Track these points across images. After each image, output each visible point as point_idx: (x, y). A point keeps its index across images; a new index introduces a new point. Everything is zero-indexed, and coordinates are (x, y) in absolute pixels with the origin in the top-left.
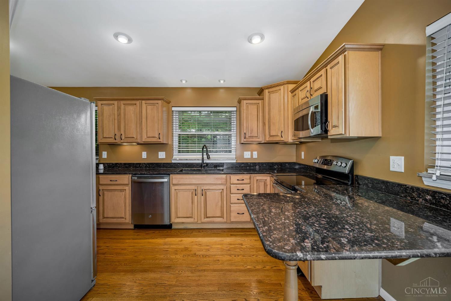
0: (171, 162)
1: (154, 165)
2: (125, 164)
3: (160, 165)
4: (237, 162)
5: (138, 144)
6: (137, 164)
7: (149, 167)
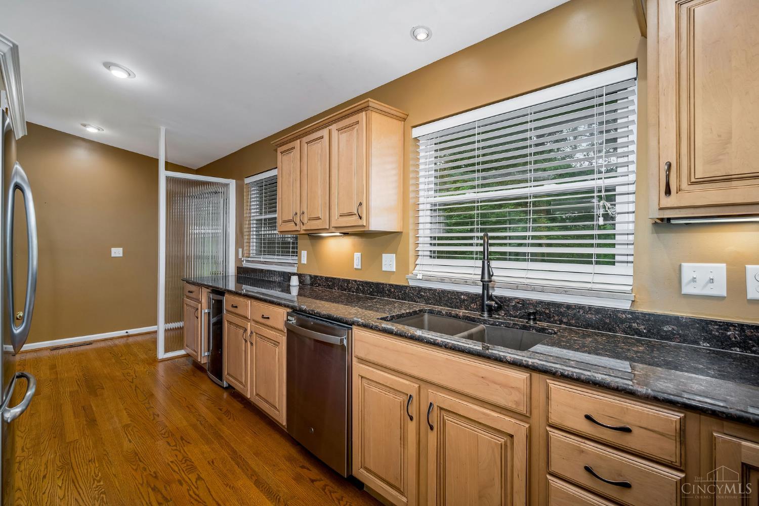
0: (406, 284)
1: (371, 287)
2: (327, 279)
3: (383, 288)
4: (634, 309)
5: (346, 234)
6: (344, 280)
7: (363, 293)
